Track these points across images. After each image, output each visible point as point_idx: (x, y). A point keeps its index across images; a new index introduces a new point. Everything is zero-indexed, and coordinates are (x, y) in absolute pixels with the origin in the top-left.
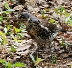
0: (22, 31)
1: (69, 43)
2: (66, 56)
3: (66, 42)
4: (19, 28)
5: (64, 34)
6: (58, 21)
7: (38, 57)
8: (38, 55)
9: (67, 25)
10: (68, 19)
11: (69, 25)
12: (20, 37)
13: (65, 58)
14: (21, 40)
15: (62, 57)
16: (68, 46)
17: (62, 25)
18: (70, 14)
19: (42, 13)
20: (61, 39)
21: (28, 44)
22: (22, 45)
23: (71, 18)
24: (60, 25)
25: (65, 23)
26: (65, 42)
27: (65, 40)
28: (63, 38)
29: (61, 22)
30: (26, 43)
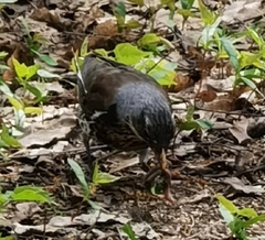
0: (42, 73)
1: (213, 121)
2: (202, 166)
3: (202, 114)
4: (33, 64)
5: (197, 87)
6: (175, 41)
7: (97, 167)
8: (100, 162)
9: (207, 55)
10: (211, 34)
11: (214, 54)
12: (33, 96)
13: (199, 173)
14: (36, 105)
15: (187, 169)
16: (210, 131)
17: (188, 56)
18: (217, 16)
19: (115, 9)
20: (183, 106)
21: (62, 123)
22: (41, 125)
23: (220, 31)
24: (182, 53)
25: (199, 49)
26: (197, 117)
27: (197, 109)
28: (192, 101)
29: (186, 44)
30: (57, 117)
